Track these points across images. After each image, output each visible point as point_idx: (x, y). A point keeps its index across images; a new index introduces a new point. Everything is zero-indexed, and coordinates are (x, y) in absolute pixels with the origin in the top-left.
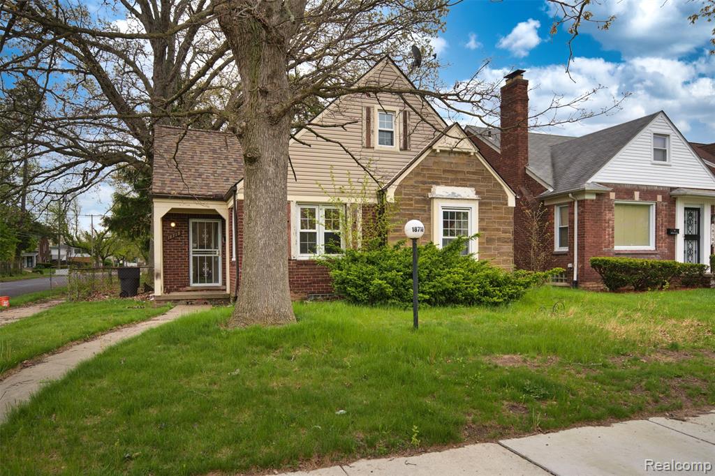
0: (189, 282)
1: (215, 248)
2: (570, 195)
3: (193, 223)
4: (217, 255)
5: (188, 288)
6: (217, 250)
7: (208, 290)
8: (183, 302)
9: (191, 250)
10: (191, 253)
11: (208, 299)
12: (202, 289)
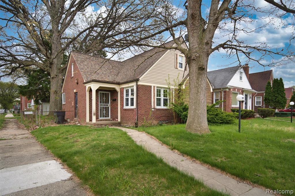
0: (99, 117)
1: (108, 103)
2: (222, 89)
3: (100, 93)
4: (108, 106)
5: (99, 120)
6: (109, 104)
7: (106, 120)
8: (104, 125)
9: (99, 104)
10: (99, 105)
11: (113, 124)
12: (104, 120)
